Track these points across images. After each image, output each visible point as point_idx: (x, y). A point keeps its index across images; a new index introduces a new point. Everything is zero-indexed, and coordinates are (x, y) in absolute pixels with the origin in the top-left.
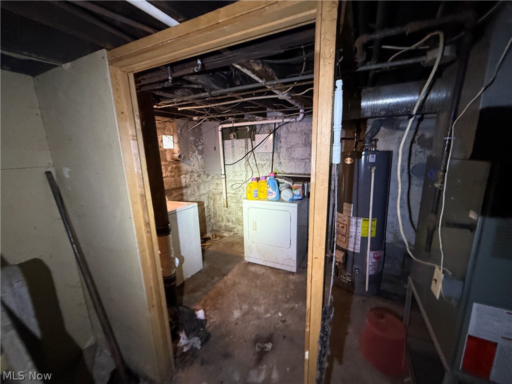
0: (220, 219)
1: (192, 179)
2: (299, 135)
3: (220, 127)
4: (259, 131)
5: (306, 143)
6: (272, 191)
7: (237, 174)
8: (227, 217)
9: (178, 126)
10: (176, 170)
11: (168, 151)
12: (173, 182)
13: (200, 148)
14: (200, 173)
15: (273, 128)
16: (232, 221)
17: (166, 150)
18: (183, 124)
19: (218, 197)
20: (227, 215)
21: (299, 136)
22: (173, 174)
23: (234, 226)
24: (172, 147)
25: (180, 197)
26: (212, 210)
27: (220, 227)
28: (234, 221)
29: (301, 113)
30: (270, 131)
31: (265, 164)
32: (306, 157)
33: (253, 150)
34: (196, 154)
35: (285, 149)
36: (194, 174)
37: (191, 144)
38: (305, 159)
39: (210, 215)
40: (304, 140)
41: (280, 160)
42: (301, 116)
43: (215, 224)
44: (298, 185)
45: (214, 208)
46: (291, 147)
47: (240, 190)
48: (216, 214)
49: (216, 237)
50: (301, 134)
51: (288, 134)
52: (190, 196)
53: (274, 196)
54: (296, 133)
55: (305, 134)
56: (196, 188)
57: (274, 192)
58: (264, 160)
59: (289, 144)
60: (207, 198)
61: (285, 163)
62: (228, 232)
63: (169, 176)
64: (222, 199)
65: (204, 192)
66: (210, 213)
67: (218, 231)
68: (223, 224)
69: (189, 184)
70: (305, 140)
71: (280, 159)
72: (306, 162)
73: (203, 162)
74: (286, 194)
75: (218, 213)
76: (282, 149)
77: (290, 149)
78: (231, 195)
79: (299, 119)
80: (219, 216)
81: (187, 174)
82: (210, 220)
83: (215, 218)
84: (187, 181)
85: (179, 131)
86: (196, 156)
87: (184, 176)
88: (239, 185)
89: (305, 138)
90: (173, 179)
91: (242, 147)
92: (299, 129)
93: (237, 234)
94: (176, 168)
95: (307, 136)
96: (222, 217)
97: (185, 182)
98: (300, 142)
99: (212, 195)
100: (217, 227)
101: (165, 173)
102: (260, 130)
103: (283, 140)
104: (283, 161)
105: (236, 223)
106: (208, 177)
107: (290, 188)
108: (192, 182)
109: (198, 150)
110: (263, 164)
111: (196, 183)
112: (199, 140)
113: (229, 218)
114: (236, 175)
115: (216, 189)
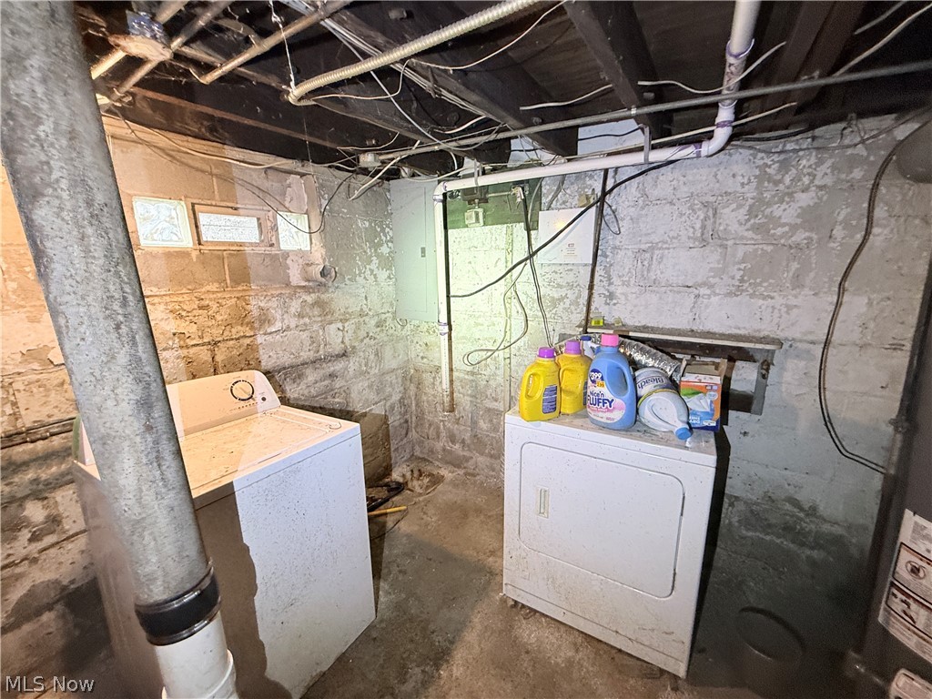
0: (432, 432)
1: (362, 334)
2: (684, 209)
3: (440, 191)
4: (551, 202)
5: (708, 236)
6: (609, 395)
7: (480, 321)
8: (449, 430)
9: (322, 186)
10: (316, 311)
11: (291, 257)
12: (307, 342)
13: (385, 250)
14: (383, 316)
15: (599, 192)
16: (463, 441)
17: (286, 255)
18: (337, 182)
19: (427, 378)
20: (449, 425)
21: (682, 215)
22: (307, 320)
23: (467, 454)
24: (305, 246)
25: (326, 382)
26: (414, 408)
27: (431, 451)
28: (468, 442)
29: (723, 125)
30: (588, 198)
31: (561, 299)
32: (699, 279)
33: (531, 255)
34: (374, 265)
35: (630, 253)
36: (367, 319)
37: (360, 237)
38: (697, 286)
39: (406, 421)
40: (698, 226)
41: (612, 288)
42: (721, 134)
43: (421, 443)
44: (706, 379)
45: (417, 405)
46: (652, 249)
47: (486, 365)
48: (423, 419)
49: (421, 475)
50: (691, 208)
51: (643, 208)
52: (355, 377)
53: (617, 415)
54: (671, 203)
55: (705, 205)
56: (372, 357)
57: (618, 401)
58: (560, 286)
59: (644, 240)
60: (400, 380)
61: (624, 294)
62: (451, 468)
63: (293, 325)
64: (437, 383)
65: (394, 365)
66: (408, 416)
67: (424, 460)
68: (439, 446)
69: (354, 347)
70: (704, 227)
71: (610, 284)
72: (697, 296)
73: (391, 288)
74: (663, 410)
75: (429, 417)
76: (621, 253)
77: (648, 255)
78: (462, 375)
79: (708, 147)
80: (430, 425)
81: (347, 320)
82: (407, 434)
83: (419, 430)
84: (346, 340)
85: (324, 203)
86: (372, 271)
87: (340, 325)
88: (484, 354)
89: (706, 219)
90: (304, 335)
91: (497, 248)
92: (684, 191)
93: (474, 475)
94: (313, 305)
95: (710, 213)
96: (438, 428)
97: (343, 342)
98: (683, 233)
99: (412, 371)
100: (426, 451)
101: (283, 320)
102: (555, 196)
103: (625, 225)
104: (619, 290)
105: (472, 447)
106: (403, 326)
107: (674, 386)
108: (362, 341)
109: (378, 256)
110: (556, 296)
111: (372, 342)
112: (383, 230)
113: (456, 432)
114: (477, 324)
115: (422, 358)
